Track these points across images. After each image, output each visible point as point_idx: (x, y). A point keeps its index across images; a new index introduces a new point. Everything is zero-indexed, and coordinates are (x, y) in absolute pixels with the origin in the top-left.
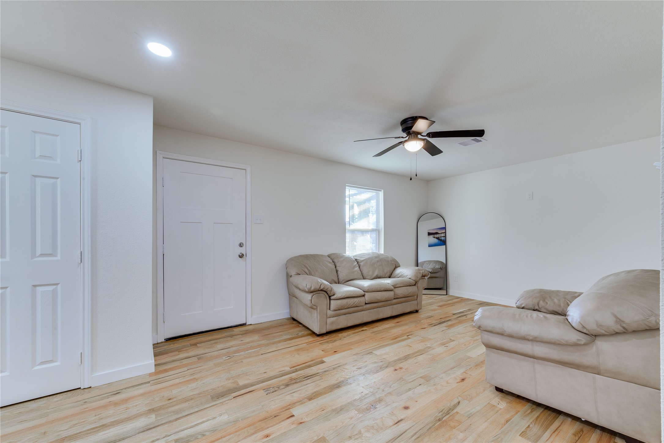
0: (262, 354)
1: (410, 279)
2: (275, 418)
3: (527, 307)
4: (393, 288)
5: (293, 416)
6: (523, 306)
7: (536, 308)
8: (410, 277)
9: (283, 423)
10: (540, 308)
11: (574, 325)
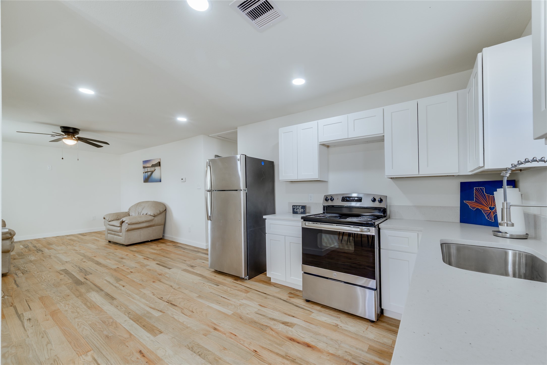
11: (151, 215)
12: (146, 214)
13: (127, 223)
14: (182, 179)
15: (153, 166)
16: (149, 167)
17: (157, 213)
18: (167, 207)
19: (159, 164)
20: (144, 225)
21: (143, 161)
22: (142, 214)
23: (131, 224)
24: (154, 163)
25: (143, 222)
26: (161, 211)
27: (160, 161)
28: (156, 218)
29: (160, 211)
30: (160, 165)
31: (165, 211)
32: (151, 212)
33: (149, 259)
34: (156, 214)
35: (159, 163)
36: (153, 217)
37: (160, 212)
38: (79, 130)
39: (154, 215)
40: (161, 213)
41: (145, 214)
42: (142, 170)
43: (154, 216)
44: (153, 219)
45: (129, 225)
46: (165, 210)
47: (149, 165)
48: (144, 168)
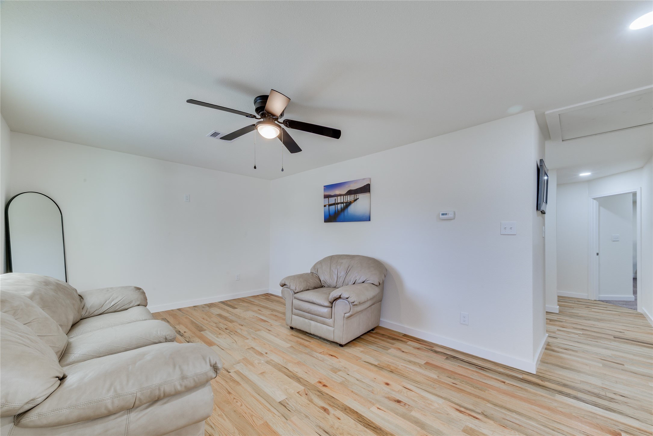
13: (352, 303)
14: (444, 214)
15: (352, 192)
16: (340, 195)
19: (366, 189)
21: (324, 186)
23: (358, 304)
27: (370, 183)
30: (368, 191)
32: (371, 279)
35: (368, 186)
36: (379, 289)
41: (360, 281)
42: (323, 202)
45: (354, 307)
48: (326, 197)
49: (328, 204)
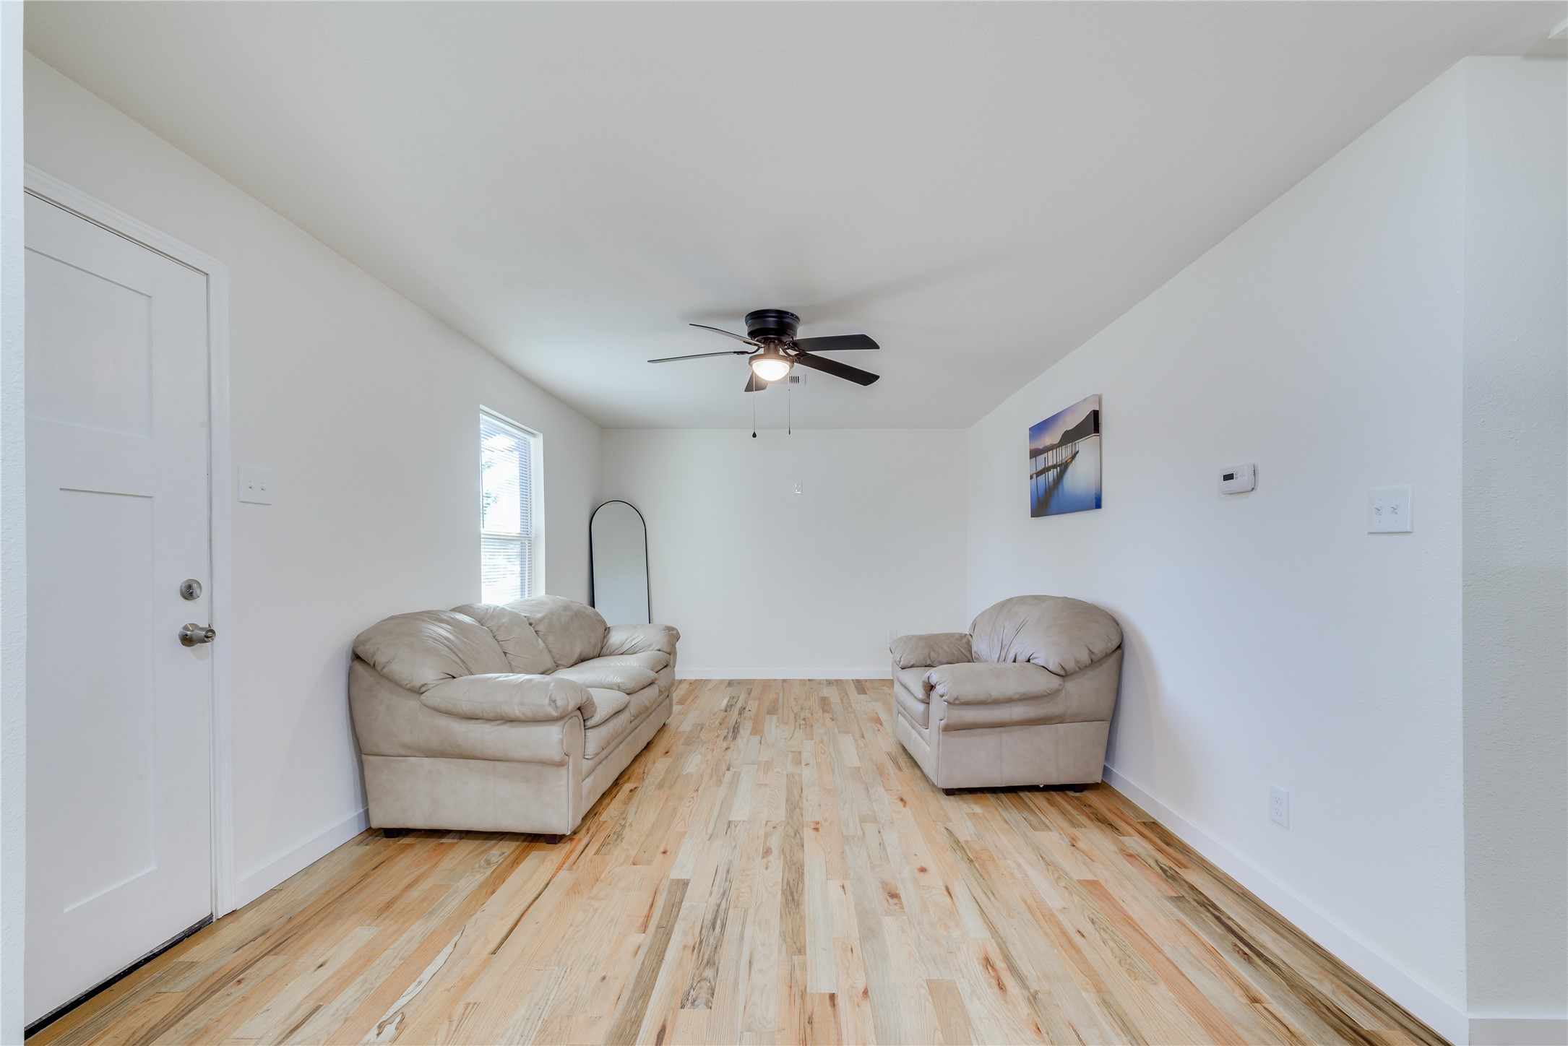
0: (494, 953)
1: (659, 650)
2: (815, 1025)
3: (918, 664)
4: (652, 674)
5: (832, 997)
6: (912, 664)
7: (928, 662)
8: (658, 647)
9: (842, 1019)
10: (932, 662)
11: (1050, 668)
12: (1029, 661)
13: (942, 696)
14: (1228, 477)
15: (1071, 437)
16: (1052, 448)
17: (1077, 662)
18: (1127, 632)
19: (1093, 423)
20: (1018, 712)
21: (1030, 428)
22: (1011, 656)
23: (957, 702)
24: (1071, 423)
25: (1010, 701)
26: (1096, 651)
27: (1100, 405)
28: (1071, 686)
29: (1091, 652)
30: (1097, 429)
31: (1119, 652)
32: (1048, 655)
33: (1010, 982)
34: (1071, 666)
35: (1096, 415)
36: (1055, 682)
37: (1093, 657)
38: (797, 317)
39: (1063, 667)
40: (1094, 663)
41: (1022, 658)
42: (1026, 466)
43: (1062, 673)
44: (1058, 691)
45: (950, 706)
46: (1119, 647)
47: (1052, 438)
48: (1034, 454)
49: (1035, 472)
